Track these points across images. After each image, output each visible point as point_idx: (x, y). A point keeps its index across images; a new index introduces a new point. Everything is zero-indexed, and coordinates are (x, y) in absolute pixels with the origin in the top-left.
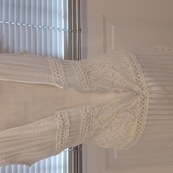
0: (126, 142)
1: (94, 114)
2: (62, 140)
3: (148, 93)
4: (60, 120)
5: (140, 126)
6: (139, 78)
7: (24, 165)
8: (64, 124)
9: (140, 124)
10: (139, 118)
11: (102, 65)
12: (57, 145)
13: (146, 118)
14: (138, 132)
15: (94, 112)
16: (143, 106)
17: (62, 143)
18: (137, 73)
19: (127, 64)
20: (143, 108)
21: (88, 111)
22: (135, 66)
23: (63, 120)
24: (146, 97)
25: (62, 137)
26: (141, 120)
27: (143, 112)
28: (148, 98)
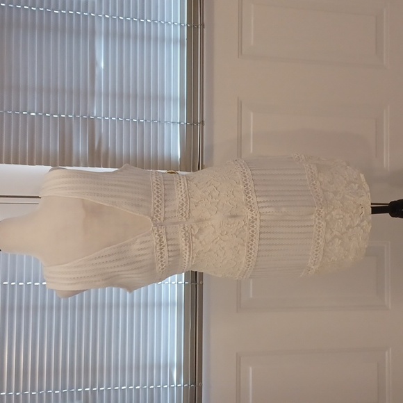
0: (239, 270)
1: (193, 233)
2: (162, 261)
3: (258, 215)
4: (156, 236)
5: (251, 251)
6: (249, 197)
7: (121, 289)
8: (160, 240)
9: (251, 249)
10: (249, 243)
11: (209, 183)
12: (157, 268)
13: (257, 243)
14: (250, 258)
15: (192, 230)
16: (253, 229)
17: (162, 265)
18: (248, 193)
19: (238, 181)
20: (253, 231)
21: (187, 229)
22: (247, 184)
23: (159, 235)
24: (256, 219)
25: (162, 257)
26: (251, 245)
27: (253, 236)
28: (258, 220)
